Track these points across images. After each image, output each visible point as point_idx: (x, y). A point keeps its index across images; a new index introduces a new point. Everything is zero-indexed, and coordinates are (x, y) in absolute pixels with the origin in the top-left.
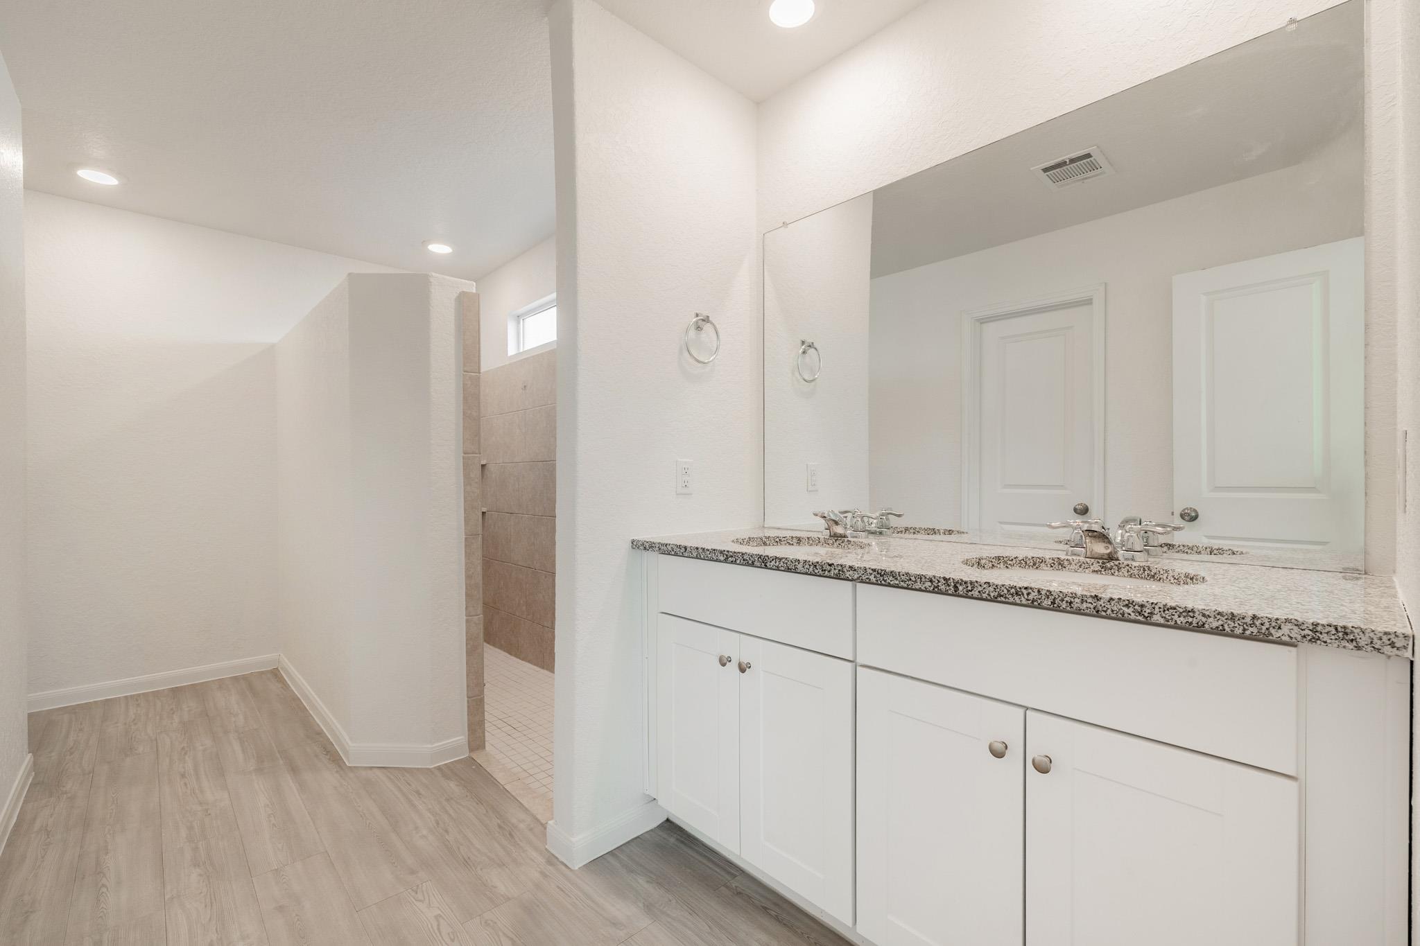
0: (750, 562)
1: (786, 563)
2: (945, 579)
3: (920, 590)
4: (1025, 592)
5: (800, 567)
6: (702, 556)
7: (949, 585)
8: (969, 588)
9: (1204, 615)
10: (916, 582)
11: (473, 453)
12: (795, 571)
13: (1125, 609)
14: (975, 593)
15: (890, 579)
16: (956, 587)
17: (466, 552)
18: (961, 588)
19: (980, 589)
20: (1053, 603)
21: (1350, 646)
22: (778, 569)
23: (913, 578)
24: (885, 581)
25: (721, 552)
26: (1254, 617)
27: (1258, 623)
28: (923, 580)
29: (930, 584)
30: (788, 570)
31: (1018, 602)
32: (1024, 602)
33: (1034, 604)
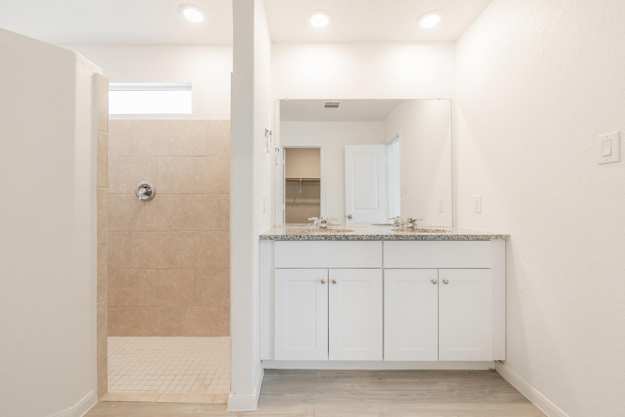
0: (339, 238)
1: (358, 237)
2: (419, 235)
3: (411, 240)
4: (441, 236)
5: (364, 238)
6: (311, 239)
7: (420, 237)
8: (426, 237)
9: (479, 236)
10: (409, 237)
11: (103, 188)
12: (362, 240)
13: (464, 237)
14: (428, 238)
15: (401, 238)
16: (422, 237)
17: (98, 257)
18: (423, 237)
19: (429, 237)
20: (448, 238)
21: (502, 239)
22: (353, 240)
23: (408, 237)
24: (399, 238)
25: (323, 236)
26: (488, 235)
27: (488, 236)
28: (412, 236)
29: (414, 237)
30: (359, 239)
31: (439, 239)
32: (441, 239)
33: (444, 239)
